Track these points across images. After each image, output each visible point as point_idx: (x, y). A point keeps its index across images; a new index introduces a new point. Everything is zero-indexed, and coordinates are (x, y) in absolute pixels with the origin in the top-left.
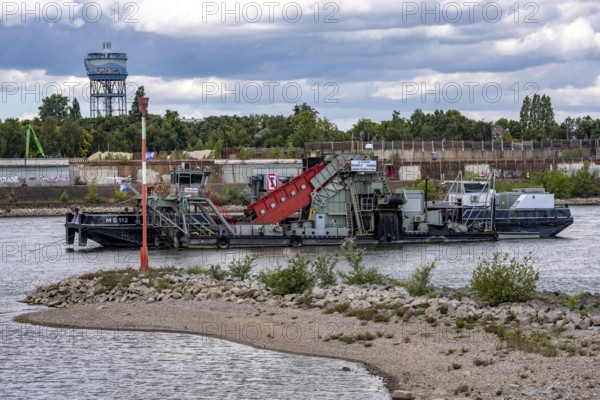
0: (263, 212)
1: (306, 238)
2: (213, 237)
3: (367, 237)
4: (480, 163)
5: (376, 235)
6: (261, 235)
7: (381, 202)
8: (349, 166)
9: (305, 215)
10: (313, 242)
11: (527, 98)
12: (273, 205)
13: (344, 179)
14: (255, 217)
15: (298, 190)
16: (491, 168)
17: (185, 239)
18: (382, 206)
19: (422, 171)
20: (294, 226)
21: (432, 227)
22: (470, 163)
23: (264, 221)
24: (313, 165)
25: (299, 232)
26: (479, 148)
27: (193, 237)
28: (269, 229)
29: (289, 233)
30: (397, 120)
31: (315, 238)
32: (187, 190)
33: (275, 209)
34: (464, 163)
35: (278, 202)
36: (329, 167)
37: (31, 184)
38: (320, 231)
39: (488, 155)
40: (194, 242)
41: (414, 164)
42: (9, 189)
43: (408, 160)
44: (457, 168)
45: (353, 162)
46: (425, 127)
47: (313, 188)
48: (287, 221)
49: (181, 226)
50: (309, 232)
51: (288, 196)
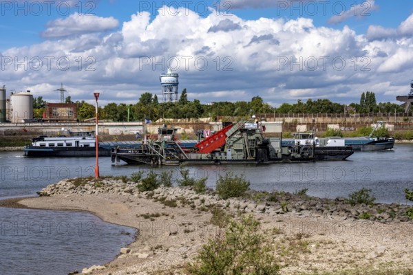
0: (202, 148)
1: (222, 160)
2: (177, 160)
3: (252, 160)
4: (334, 124)
5: (256, 159)
6: (201, 160)
7: (259, 143)
8: (244, 126)
9: (223, 150)
10: (226, 162)
11: (363, 94)
12: (207, 145)
13: (242, 132)
14: (198, 150)
15: (219, 137)
16: (340, 126)
17: (163, 161)
18: (259, 145)
19: (307, 127)
20: (217, 154)
21: (283, 155)
22: (330, 124)
23: (202, 152)
24: (227, 125)
25: (219, 158)
26: (335, 116)
27: (167, 160)
28: (204, 156)
29: (214, 158)
30: (300, 104)
31: (226, 160)
32: (165, 137)
33: (208, 146)
34: (327, 124)
35: (209, 143)
36: (234, 127)
37: (125, 133)
38: (229, 157)
39: (339, 120)
40: (168, 162)
41: (303, 124)
42: (115, 136)
43: (301, 122)
44: (324, 125)
45: (246, 124)
46: (313, 107)
47: (226, 136)
48: (214, 152)
49: (162, 154)
50: (223, 157)
51: (215, 140)
